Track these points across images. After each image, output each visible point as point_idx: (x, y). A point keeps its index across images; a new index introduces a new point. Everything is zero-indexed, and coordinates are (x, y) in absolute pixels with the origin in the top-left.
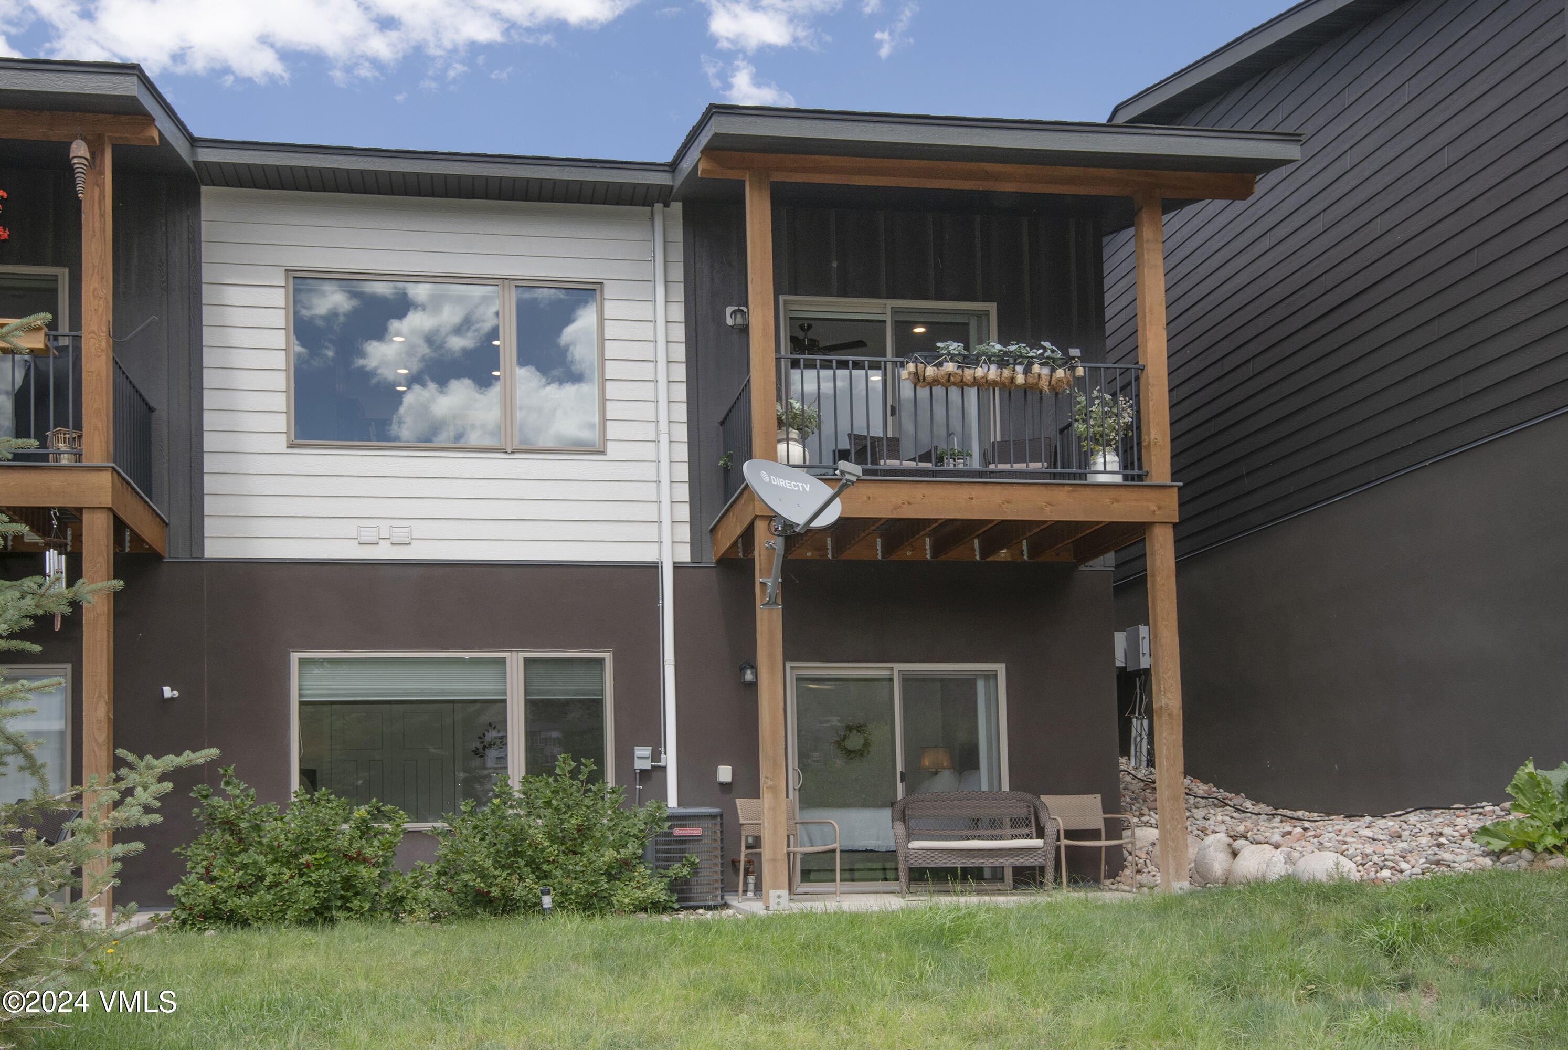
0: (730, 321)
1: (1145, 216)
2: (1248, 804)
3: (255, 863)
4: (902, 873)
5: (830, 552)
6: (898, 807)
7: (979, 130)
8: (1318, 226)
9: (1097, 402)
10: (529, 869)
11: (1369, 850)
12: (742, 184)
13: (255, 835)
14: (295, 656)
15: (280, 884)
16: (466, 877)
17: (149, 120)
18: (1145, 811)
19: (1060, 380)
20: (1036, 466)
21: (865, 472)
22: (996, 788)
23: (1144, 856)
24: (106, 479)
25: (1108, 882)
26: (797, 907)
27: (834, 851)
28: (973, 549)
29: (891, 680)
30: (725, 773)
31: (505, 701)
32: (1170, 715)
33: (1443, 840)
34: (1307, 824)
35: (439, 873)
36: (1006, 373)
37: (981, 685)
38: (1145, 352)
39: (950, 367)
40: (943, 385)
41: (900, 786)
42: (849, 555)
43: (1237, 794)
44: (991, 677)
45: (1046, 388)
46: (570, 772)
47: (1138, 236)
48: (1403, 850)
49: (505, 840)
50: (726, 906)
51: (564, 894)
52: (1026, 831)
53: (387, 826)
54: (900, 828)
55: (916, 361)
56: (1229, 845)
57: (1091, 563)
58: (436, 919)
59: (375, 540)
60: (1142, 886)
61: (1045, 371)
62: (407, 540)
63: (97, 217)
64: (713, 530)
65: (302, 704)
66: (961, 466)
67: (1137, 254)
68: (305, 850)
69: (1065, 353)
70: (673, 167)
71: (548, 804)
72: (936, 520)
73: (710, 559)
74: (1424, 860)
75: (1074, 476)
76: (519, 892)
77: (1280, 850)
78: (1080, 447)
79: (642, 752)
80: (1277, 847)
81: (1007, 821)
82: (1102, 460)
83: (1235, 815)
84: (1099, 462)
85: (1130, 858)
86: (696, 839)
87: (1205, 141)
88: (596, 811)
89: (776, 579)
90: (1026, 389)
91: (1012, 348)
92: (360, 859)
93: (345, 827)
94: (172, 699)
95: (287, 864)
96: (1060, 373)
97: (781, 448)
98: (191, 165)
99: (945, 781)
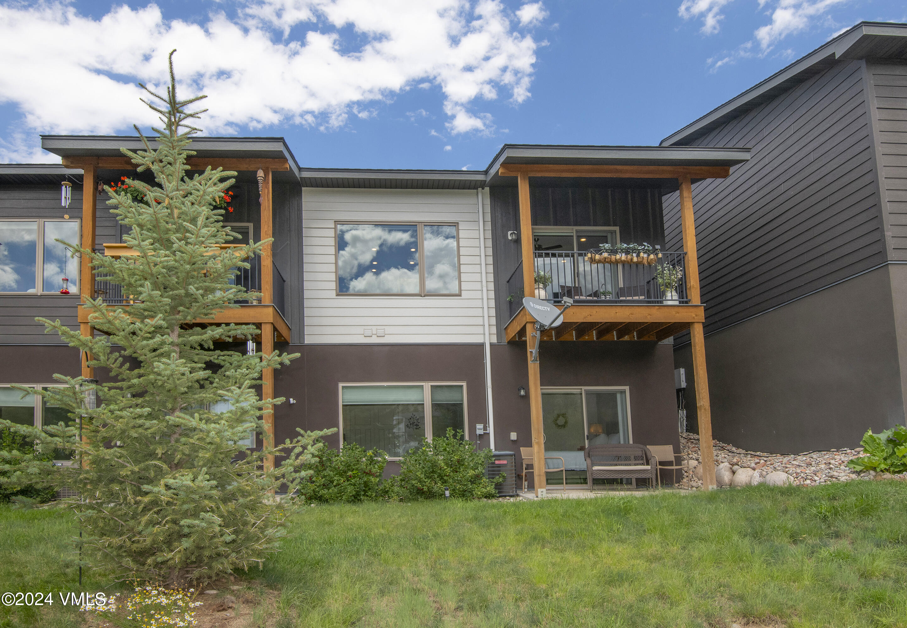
0: (510, 238)
1: (684, 186)
2: (734, 449)
3: (329, 475)
4: (589, 481)
5: (554, 337)
6: (587, 451)
7: (615, 151)
8: (755, 189)
9: (666, 269)
10: (438, 479)
11: (799, 471)
12: (516, 178)
13: (328, 463)
14: (341, 385)
15: (340, 484)
16: (414, 482)
17: (285, 160)
18: (690, 452)
19: (652, 260)
20: (642, 298)
21: (574, 302)
22: (627, 443)
23: (691, 473)
24: (271, 310)
25: (677, 485)
26: (550, 496)
27: (562, 471)
28: (613, 335)
29: (581, 394)
30: (513, 436)
31: (423, 404)
32: (705, 409)
33: (831, 466)
34: (765, 459)
35: (401, 480)
36: (629, 257)
37: (618, 396)
38: (687, 246)
39: (605, 255)
40: (603, 263)
41: (586, 441)
42: (562, 339)
43: (729, 444)
44: (623, 392)
45: (646, 263)
46: (453, 435)
47: (681, 195)
48: (814, 471)
49: (429, 466)
50: (518, 495)
51: (454, 490)
52: (642, 462)
53: (380, 459)
54: (589, 461)
55: (591, 253)
56: (731, 468)
57: (663, 341)
58: (401, 500)
59: (370, 335)
60: (692, 487)
61: (645, 256)
62: (383, 335)
63: (266, 201)
64: (505, 329)
65: (343, 405)
66: (608, 299)
67: (681, 203)
68: (349, 470)
69: (654, 247)
70: (486, 172)
71: (445, 450)
72: (601, 323)
73: (505, 341)
74: (824, 476)
75: (658, 302)
76: (436, 489)
77: (756, 471)
78: (660, 289)
79: (480, 426)
80: (754, 469)
81: (632, 457)
82: (670, 294)
83: (730, 454)
84: (669, 295)
85: (685, 474)
86: (504, 465)
87: (710, 153)
88: (464, 453)
89: (536, 350)
90: (637, 264)
91: (631, 246)
92: (369, 474)
93: (364, 459)
94: (293, 404)
95: (341, 475)
96: (652, 256)
97: (536, 292)
98: (299, 179)
99: (602, 439)
